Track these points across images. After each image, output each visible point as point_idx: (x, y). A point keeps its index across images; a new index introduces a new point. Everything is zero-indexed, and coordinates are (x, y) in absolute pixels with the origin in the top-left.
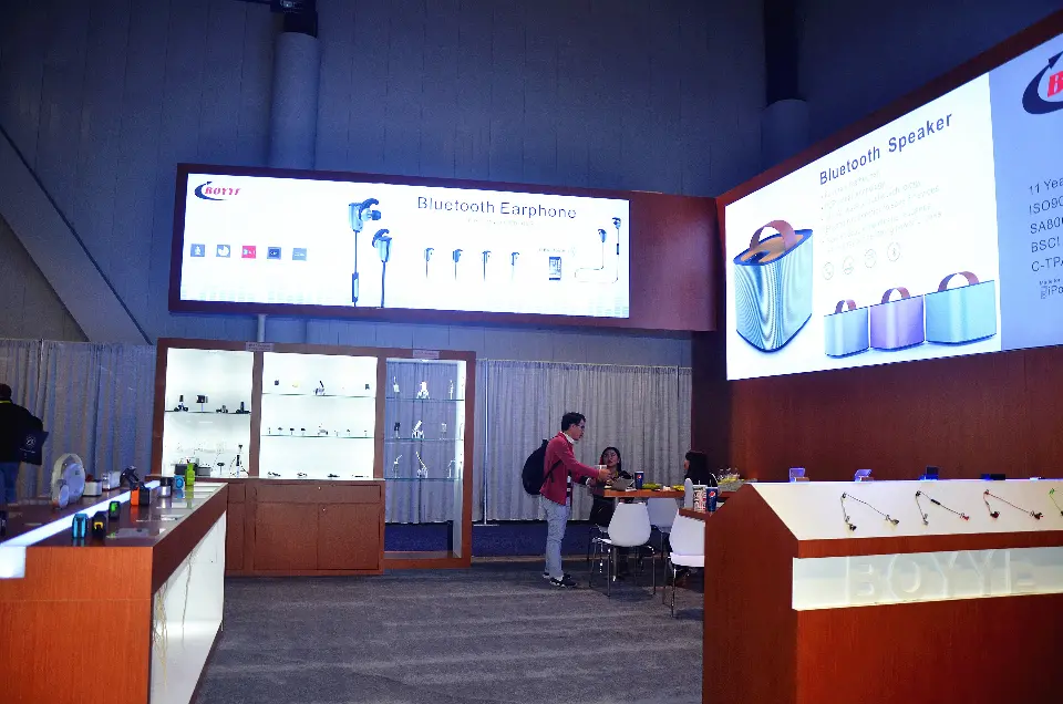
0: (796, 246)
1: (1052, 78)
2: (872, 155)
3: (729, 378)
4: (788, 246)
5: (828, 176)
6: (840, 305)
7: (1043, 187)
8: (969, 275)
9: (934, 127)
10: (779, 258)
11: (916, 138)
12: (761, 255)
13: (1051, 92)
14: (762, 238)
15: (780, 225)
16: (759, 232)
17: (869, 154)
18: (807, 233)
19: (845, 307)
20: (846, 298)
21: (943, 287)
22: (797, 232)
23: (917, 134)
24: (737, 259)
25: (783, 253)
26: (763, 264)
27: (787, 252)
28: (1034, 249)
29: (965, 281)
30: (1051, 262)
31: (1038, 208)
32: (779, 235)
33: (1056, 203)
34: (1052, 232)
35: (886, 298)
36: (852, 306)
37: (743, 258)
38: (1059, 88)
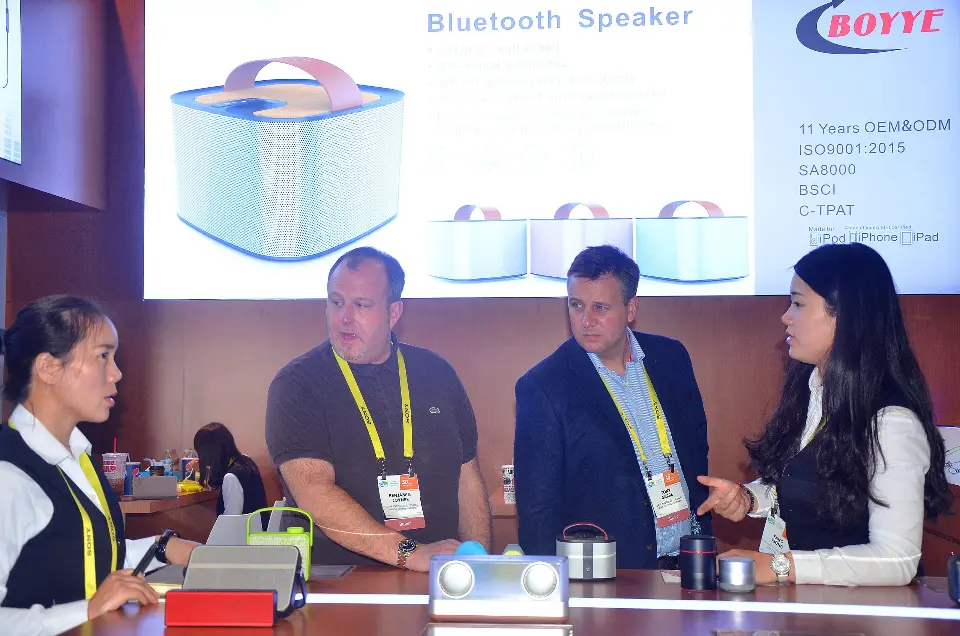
0: (357, 108)
1: (835, 19)
2: (544, 22)
3: (147, 296)
4: (337, 104)
5: (446, 22)
6: (464, 214)
7: (817, 129)
8: (710, 206)
9: (663, 18)
10: (317, 118)
11: (630, 22)
12: (260, 105)
13: (833, 33)
14: (261, 76)
15: (321, 71)
16: (260, 64)
17: (540, 16)
18: (389, 94)
19: (476, 214)
20: (480, 201)
21: (668, 212)
22: (363, 88)
23: (632, 18)
24: (185, 97)
25: (326, 112)
26: (260, 119)
27: (336, 113)
28: (803, 190)
29: (703, 212)
30: (824, 209)
31: (808, 150)
32: (315, 82)
33: (831, 149)
34: (829, 179)
35: (563, 213)
36: (492, 215)
37: (201, 99)
38: (845, 31)
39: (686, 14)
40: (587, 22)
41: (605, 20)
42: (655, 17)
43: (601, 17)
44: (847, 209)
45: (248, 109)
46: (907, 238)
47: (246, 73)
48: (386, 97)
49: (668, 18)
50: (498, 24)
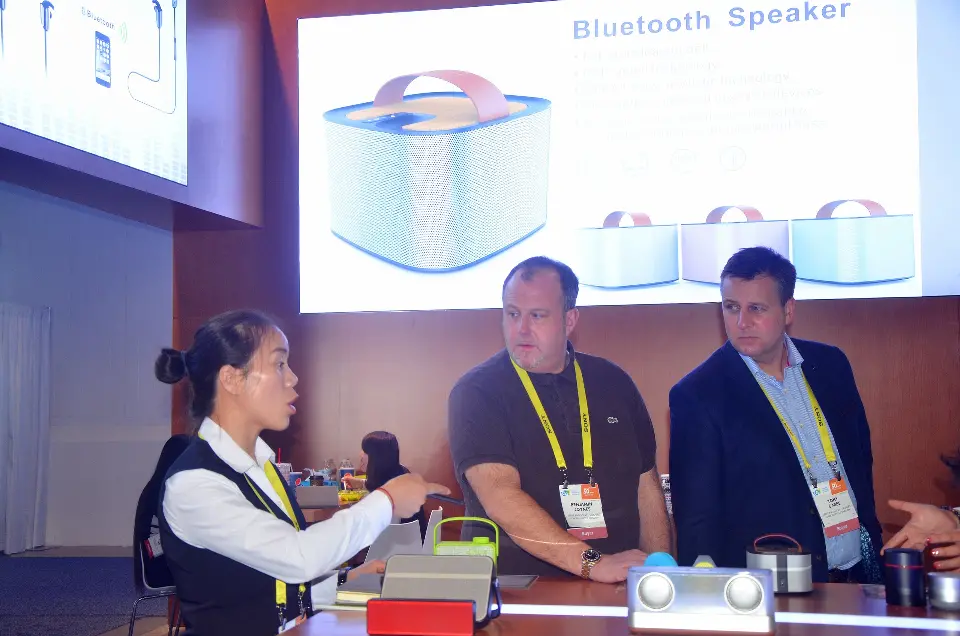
0: (505, 118)
2: (692, 21)
3: (303, 310)
4: (484, 115)
5: (591, 28)
6: (613, 220)
8: (870, 205)
9: (818, 12)
10: (462, 130)
11: (784, 18)
12: (408, 119)
14: (409, 91)
15: (468, 84)
16: (407, 80)
17: (688, 18)
18: (535, 102)
19: (626, 221)
20: (629, 207)
21: (825, 213)
22: (509, 98)
23: (785, 14)
24: (337, 113)
25: (473, 123)
26: (411, 133)
27: (483, 124)
29: (864, 211)
32: (463, 95)
35: (715, 217)
36: (642, 221)
37: (353, 115)
39: (843, 6)
40: (737, 21)
41: (757, 18)
42: (809, 12)
43: (752, 15)
45: (397, 123)
47: (395, 88)
48: (532, 104)
49: (824, 12)
50: (645, 27)
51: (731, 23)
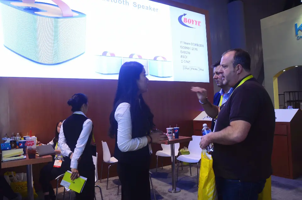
0: (71, 17)
2: (125, 3)
6: (105, 54)
7: (183, 43)
8: (163, 58)
9: (152, 9)
10: (57, 18)
12: (37, 10)
13: (184, 21)
15: (59, 3)
18: (81, 14)
21: (155, 59)
22: (73, 11)
24: (6, 1)
25: (61, 16)
26: (38, 15)
27: (64, 17)
29: (163, 60)
30: (185, 61)
31: (182, 47)
32: (57, 6)
33: (186, 48)
34: (185, 55)
35: (131, 56)
36: (113, 55)
37: (13, 4)
38: (186, 22)
39: (157, 9)
40: (135, 6)
41: (139, 6)
42: (150, 9)
43: (138, 5)
44: (189, 62)
45: (32, 10)
46: (199, 69)
51: (134, 5)
